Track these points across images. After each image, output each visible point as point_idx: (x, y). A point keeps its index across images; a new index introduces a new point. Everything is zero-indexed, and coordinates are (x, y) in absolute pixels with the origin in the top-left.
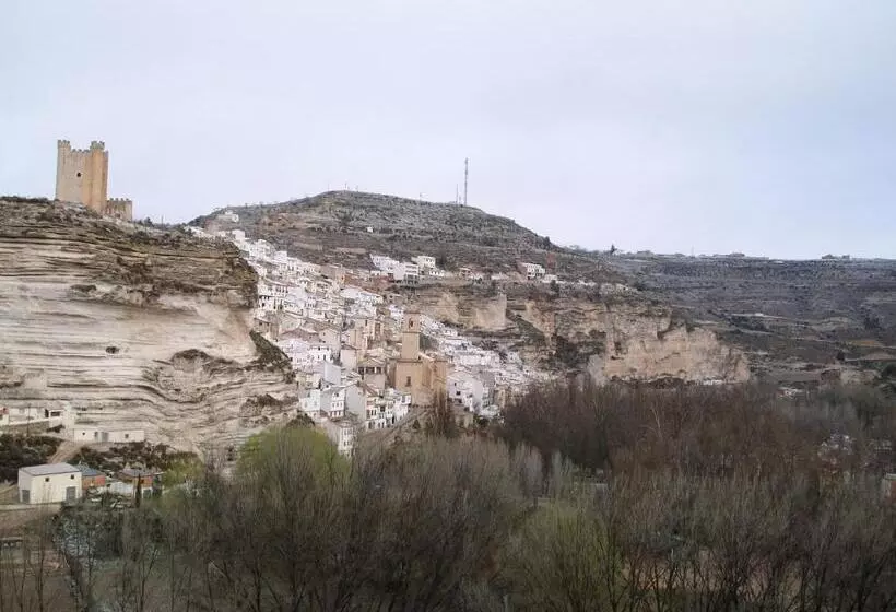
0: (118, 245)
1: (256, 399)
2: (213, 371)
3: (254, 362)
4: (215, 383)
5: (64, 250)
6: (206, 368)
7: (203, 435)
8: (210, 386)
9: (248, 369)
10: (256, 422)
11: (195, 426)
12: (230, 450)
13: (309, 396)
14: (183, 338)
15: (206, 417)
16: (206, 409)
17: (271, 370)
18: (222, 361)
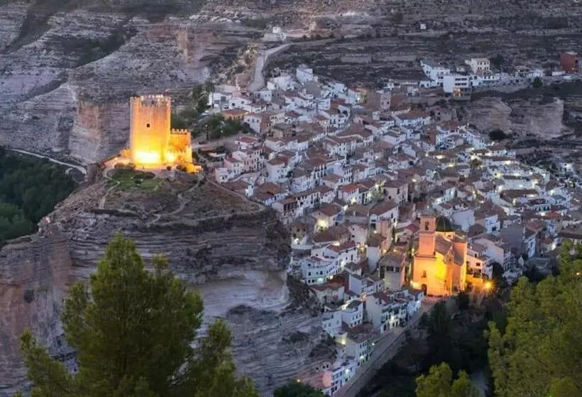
0: (187, 240)
1: (288, 338)
2: (257, 321)
3: (288, 308)
4: (258, 330)
5: (150, 252)
6: (252, 319)
7: (250, 368)
8: (255, 332)
9: (283, 315)
10: (289, 355)
11: (245, 362)
12: (270, 378)
13: (332, 317)
14: (235, 296)
15: (252, 355)
16: (252, 349)
17: (301, 312)
18: (264, 313)
